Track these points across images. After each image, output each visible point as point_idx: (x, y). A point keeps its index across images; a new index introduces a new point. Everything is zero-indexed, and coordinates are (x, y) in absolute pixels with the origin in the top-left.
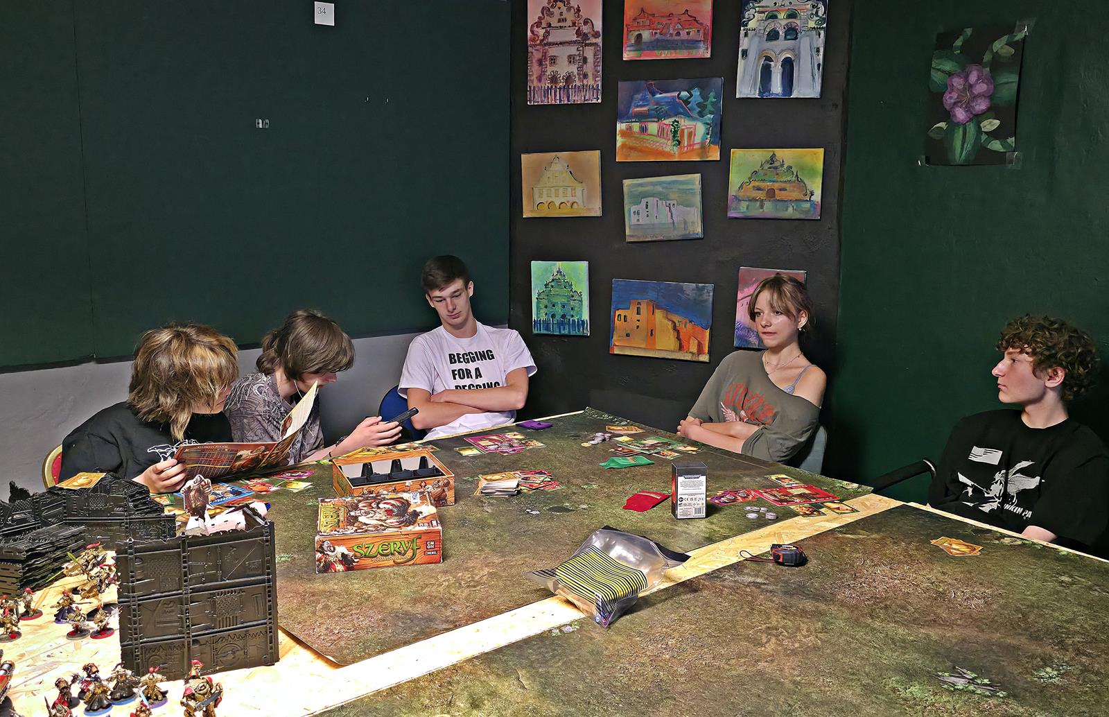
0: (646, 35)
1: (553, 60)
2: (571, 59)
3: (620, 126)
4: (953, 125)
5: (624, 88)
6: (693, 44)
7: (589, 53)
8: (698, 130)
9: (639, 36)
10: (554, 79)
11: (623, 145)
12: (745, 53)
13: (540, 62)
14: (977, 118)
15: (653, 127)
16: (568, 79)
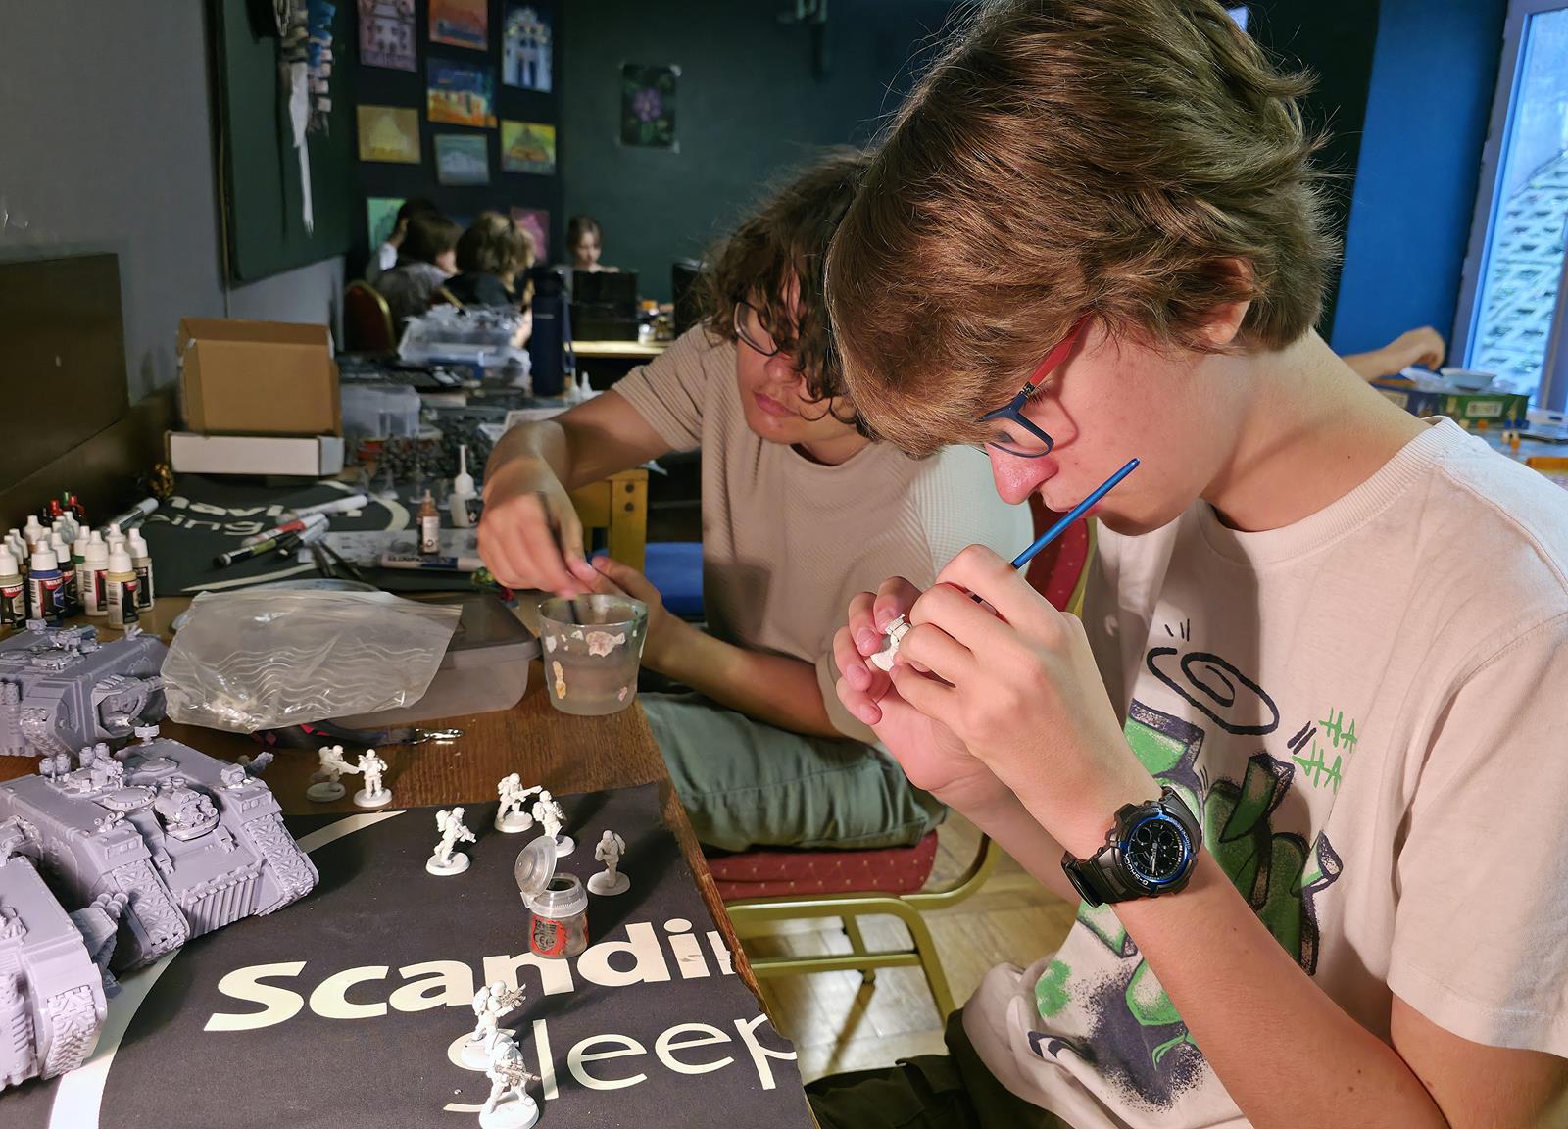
0: (446, 24)
1: (380, 29)
2: (394, 31)
3: (431, 93)
4: (640, 122)
5: (432, 62)
6: (475, 38)
7: (407, 30)
8: (482, 103)
9: (441, 25)
10: (381, 45)
11: (435, 109)
12: (508, 52)
13: (370, 29)
14: (654, 120)
15: (454, 97)
16: (392, 47)
